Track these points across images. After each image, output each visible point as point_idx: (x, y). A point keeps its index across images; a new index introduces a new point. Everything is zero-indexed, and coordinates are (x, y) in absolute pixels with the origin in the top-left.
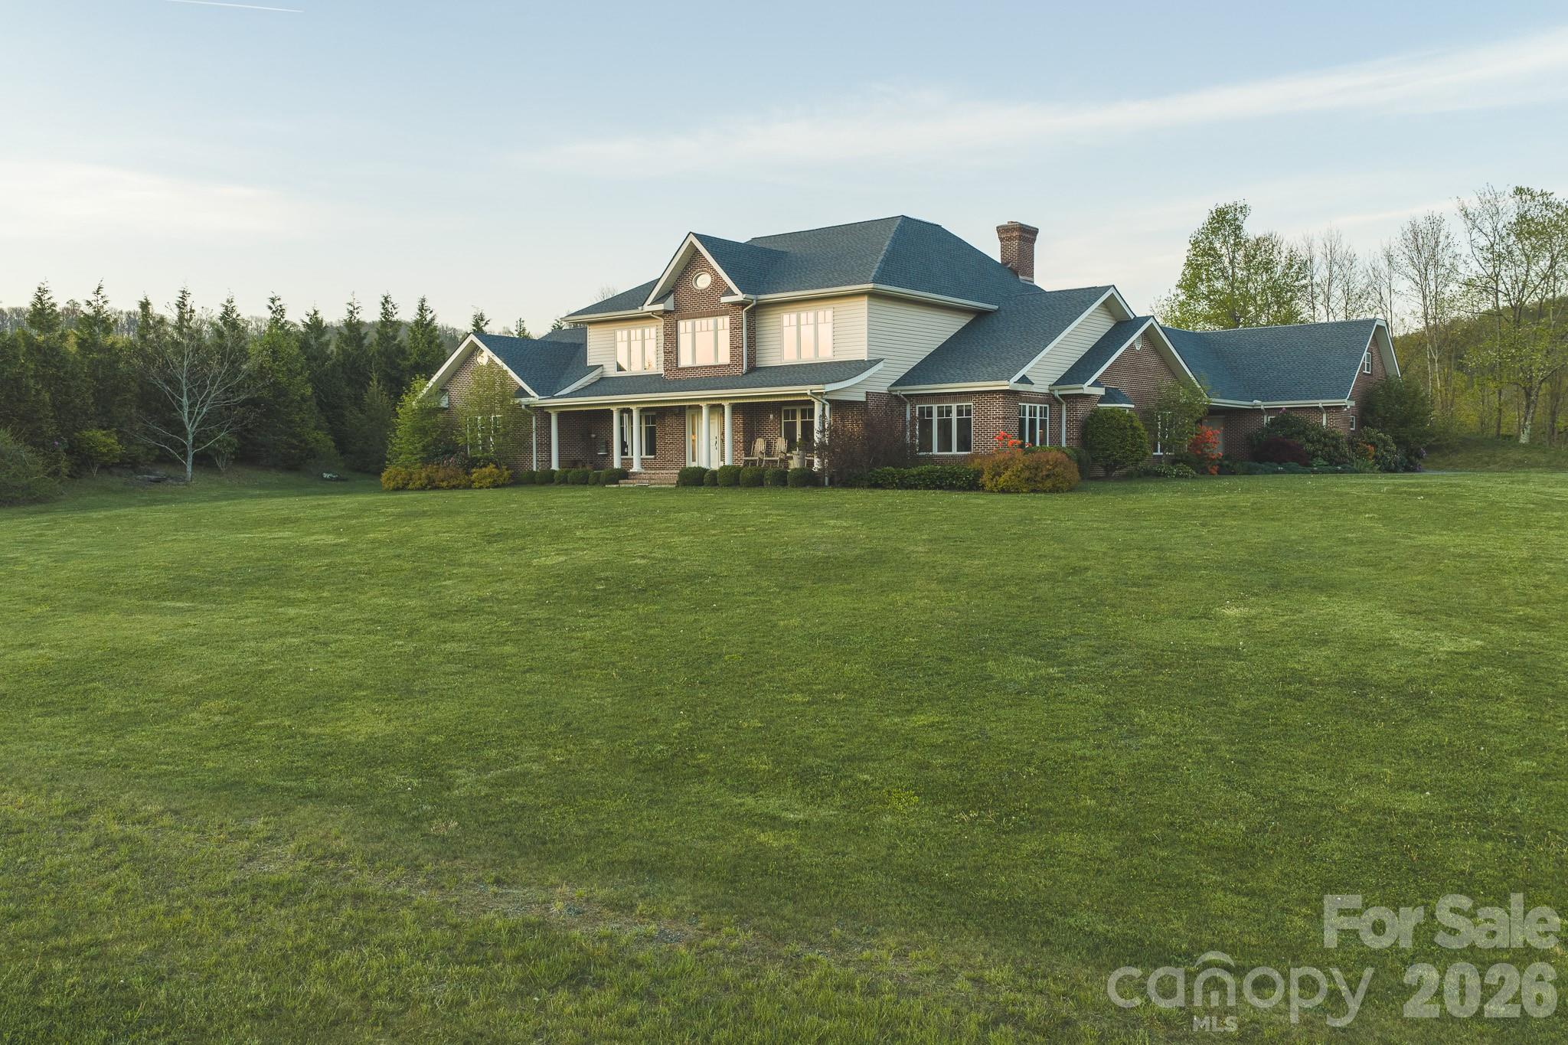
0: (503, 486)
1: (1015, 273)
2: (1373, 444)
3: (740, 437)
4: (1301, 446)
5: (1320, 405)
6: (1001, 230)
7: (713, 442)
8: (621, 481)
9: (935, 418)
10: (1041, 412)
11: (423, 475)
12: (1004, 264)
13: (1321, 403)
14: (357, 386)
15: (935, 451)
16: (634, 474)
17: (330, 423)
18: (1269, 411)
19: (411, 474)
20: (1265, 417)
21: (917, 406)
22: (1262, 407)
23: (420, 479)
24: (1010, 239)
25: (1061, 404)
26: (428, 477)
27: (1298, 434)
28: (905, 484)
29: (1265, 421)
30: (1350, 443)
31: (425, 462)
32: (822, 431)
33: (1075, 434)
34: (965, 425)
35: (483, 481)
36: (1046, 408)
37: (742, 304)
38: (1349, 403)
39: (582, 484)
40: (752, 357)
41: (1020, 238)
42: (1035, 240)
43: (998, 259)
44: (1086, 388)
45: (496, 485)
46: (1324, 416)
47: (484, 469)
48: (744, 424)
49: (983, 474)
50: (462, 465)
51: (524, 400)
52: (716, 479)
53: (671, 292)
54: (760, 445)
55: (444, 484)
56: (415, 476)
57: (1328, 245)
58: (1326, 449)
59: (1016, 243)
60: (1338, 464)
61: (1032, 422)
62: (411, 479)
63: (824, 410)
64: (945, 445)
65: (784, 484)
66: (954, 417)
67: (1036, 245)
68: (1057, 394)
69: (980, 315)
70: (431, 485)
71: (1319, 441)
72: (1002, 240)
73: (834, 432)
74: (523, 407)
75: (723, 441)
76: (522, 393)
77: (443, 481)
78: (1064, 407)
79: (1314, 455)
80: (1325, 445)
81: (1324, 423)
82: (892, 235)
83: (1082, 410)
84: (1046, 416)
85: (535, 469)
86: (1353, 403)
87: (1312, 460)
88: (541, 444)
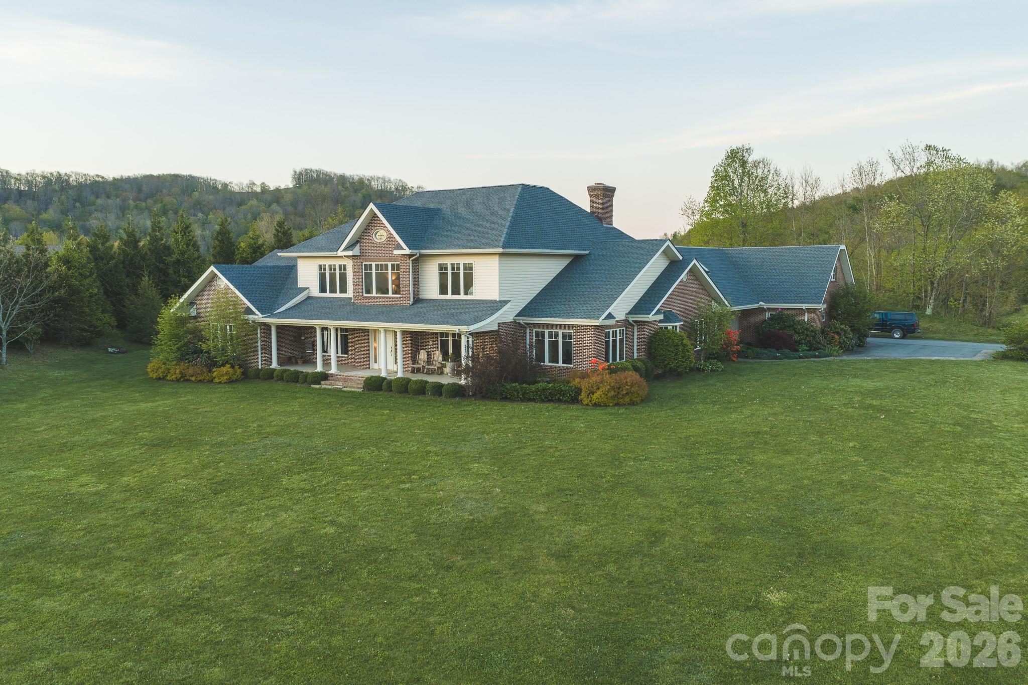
0: (237, 381)
1: (600, 219)
2: (838, 333)
3: (409, 349)
4: (791, 336)
5: (804, 308)
6: (591, 189)
7: (389, 350)
8: (323, 382)
9: (547, 339)
10: (620, 333)
11: (178, 371)
12: (592, 213)
13: (804, 306)
14: (134, 277)
15: (547, 363)
16: (332, 375)
17: (114, 306)
18: (769, 309)
19: (169, 369)
20: (767, 313)
21: (534, 330)
22: (765, 307)
23: (175, 374)
24: (596, 196)
25: (634, 326)
26: (181, 373)
27: (790, 326)
28: (527, 398)
29: (767, 316)
30: (823, 332)
31: (180, 360)
32: (468, 357)
33: (643, 347)
34: (567, 346)
35: (222, 378)
36: (623, 330)
37: (410, 256)
38: (822, 307)
39: (293, 382)
40: (416, 292)
41: (604, 196)
42: (613, 196)
43: (589, 211)
44: (651, 317)
45: (230, 382)
46: (806, 314)
47: (222, 368)
48: (411, 340)
49: (581, 392)
50: (206, 365)
51: (251, 317)
52: (391, 386)
53: (357, 242)
54: (423, 355)
55: (193, 379)
56: (172, 371)
57: (804, 177)
58: (808, 339)
59: (600, 199)
60: (816, 349)
61: (614, 341)
62: (169, 373)
63: (468, 342)
64: (554, 359)
65: (440, 394)
66: (560, 339)
67: (614, 198)
68: (631, 320)
69: (577, 258)
70: (184, 379)
71: (803, 333)
72: (591, 196)
73: (475, 358)
74: (250, 322)
75: (396, 350)
76: (249, 311)
77: (192, 376)
78: (636, 328)
79: (800, 343)
80: (807, 335)
81: (806, 320)
82: (515, 202)
83: (648, 331)
84: (623, 336)
85: (260, 368)
86: (825, 306)
87: (798, 346)
88: (265, 348)
